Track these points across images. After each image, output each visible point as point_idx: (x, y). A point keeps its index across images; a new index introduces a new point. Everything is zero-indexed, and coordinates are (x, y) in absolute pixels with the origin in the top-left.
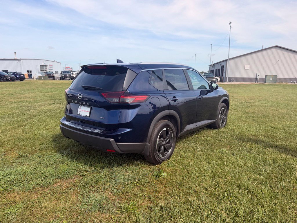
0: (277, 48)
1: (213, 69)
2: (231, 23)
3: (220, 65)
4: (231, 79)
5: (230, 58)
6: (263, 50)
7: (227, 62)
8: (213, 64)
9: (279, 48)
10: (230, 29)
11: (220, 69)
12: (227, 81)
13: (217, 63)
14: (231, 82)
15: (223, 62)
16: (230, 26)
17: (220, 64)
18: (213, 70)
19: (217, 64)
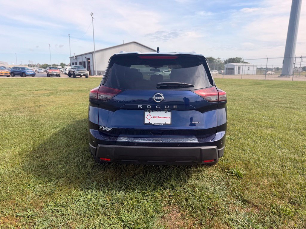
0: (135, 44)
1: (76, 61)
2: (92, 14)
3: (85, 58)
4: (100, 73)
5: (96, 50)
6: (124, 45)
7: (94, 55)
8: (75, 56)
9: (137, 44)
10: (93, 20)
11: (85, 62)
12: (96, 74)
13: (81, 55)
14: (99, 75)
15: (88, 55)
16: (92, 17)
17: (85, 56)
18: (75, 63)
19: (81, 57)
